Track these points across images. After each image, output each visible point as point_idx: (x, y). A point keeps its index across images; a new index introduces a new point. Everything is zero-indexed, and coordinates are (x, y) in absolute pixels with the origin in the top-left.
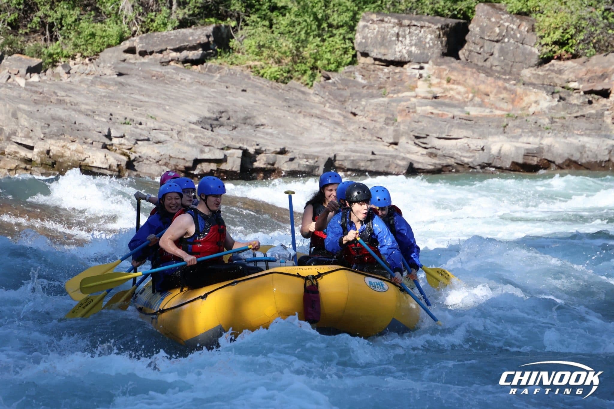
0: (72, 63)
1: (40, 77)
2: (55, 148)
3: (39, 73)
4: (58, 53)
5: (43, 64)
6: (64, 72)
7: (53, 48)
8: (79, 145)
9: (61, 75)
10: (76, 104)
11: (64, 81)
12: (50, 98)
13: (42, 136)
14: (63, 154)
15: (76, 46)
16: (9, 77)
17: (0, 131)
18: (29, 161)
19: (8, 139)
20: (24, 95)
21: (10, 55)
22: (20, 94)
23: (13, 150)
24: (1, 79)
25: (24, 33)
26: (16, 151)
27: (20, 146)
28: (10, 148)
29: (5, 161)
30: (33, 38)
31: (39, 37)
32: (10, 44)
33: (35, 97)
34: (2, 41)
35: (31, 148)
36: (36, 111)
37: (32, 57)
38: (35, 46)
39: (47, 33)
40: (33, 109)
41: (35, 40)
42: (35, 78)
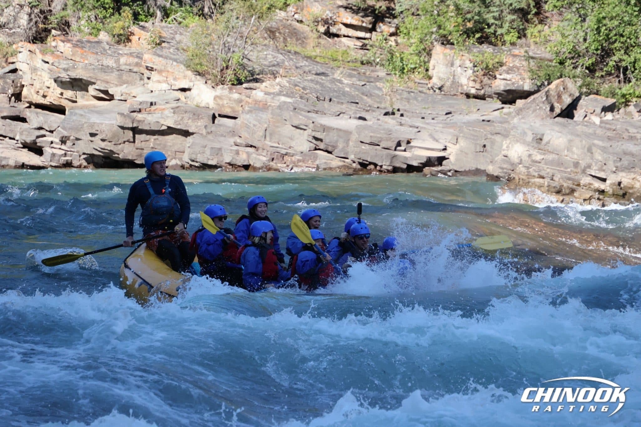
1: (613, 116)
2: (626, 180)
3: (612, 112)
4: (630, 94)
5: (617, 104)
6: (636, 110)
7: (626, 89)
9: (633, 113)
11: (635, 119)
12: (622, 135)
13: (614, 169)
14: (633, 185)
16: (586, 116)
17: (576, 164)
18: (602, 192)
19: (584, 171)
20: (599, 131)
21: (587, 96)
22: (595, 131)
23: (588, 182)
24: (578, 117)
25: (600, 76)
26: (591, 182)
27: (594, 178)
28: (585, 180)
29: (580, 191)
30: (609, 80)
31: (614, 79)
32: (588, 85)
33: (609, 134)
34: (580, 83)
35: (604, 180)
36: (609, 146)
37: (607, 97)
38: (610, 87)
39: (622, 75)
40: (607, 144)
41: (610, 82)
42: (609, 116)
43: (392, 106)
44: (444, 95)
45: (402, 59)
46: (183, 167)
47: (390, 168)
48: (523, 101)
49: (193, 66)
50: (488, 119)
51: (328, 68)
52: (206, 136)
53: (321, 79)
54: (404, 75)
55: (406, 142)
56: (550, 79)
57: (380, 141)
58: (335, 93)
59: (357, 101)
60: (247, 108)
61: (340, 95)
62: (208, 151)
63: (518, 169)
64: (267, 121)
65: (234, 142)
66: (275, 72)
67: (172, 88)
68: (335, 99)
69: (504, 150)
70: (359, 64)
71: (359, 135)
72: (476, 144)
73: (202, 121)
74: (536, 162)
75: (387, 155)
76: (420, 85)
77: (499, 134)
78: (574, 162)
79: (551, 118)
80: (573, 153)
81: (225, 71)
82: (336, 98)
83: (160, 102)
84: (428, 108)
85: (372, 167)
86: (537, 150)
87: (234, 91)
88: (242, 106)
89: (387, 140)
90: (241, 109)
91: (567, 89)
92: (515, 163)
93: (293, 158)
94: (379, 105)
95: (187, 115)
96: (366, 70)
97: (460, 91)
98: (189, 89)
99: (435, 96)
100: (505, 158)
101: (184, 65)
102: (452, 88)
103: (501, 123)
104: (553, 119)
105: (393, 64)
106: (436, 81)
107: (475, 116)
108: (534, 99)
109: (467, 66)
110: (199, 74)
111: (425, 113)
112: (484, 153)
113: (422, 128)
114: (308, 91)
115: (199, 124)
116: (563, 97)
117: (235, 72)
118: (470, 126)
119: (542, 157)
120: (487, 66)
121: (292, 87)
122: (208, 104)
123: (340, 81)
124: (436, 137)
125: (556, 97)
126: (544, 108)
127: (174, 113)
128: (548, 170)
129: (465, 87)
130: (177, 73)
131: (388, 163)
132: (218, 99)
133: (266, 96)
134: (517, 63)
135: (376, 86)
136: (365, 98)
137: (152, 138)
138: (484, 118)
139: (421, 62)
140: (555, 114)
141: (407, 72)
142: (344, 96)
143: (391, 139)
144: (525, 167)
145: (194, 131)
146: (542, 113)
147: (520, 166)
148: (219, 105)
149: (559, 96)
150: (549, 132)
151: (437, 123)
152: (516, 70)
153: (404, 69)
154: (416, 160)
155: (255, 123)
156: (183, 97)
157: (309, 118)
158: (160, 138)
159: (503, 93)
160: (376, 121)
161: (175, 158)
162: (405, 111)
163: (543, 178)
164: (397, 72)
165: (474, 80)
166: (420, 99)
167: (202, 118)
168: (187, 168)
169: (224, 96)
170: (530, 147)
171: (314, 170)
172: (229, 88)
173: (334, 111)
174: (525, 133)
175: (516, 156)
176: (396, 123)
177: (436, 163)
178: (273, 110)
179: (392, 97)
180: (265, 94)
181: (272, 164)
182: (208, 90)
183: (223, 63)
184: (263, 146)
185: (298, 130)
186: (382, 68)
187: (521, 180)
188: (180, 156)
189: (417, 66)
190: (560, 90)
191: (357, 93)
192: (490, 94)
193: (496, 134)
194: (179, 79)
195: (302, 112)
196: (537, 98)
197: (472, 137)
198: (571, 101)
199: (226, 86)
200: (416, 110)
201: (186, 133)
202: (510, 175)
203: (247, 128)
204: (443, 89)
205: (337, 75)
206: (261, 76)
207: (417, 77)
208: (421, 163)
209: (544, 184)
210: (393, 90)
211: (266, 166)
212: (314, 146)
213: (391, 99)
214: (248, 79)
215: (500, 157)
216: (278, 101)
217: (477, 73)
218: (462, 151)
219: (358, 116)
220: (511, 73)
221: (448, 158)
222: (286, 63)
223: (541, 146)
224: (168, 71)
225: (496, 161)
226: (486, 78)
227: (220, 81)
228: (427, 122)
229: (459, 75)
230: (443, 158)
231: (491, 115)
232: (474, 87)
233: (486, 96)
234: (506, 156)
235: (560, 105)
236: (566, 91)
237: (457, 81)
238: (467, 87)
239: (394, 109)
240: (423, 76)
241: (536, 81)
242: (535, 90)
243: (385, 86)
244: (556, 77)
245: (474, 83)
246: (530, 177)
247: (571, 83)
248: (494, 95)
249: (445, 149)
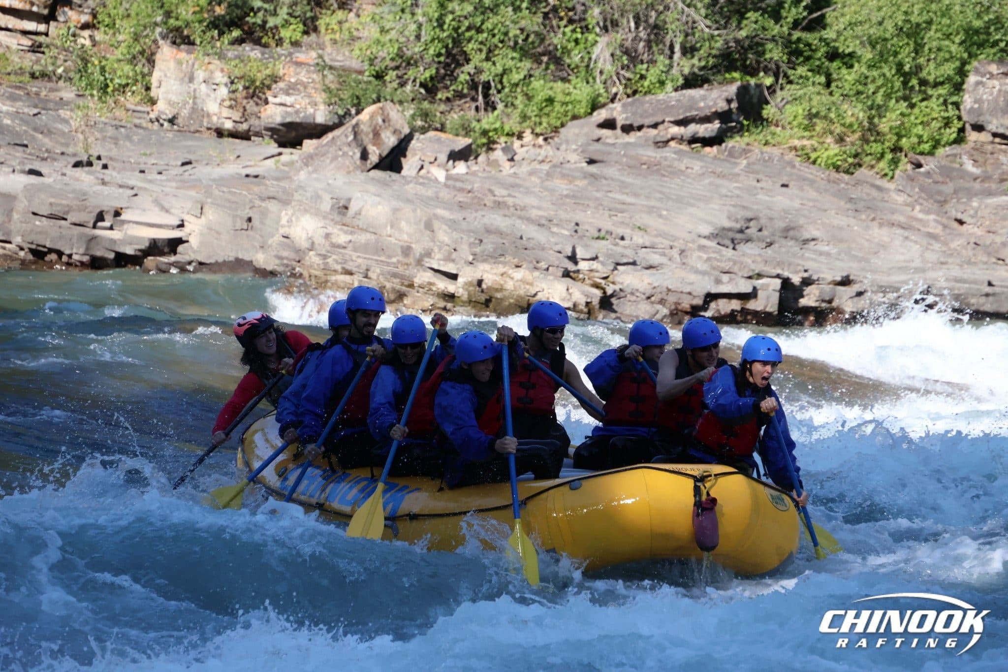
0: (517, 144)
1: (468, 167)
2: (490, 276)
3: (466, 160)
4: (495, 130)
5: (473, 146)
6: (505, 158)
7: (488, 121)
8: (527, 272)
9: (501, 163)
10: (523, 208)
11: (505, 173)
12: (482, 200)
13: (470, 258)
14: (502, 285)
15: (524, 117)
16: (422, 167)
17: (407, 251)
18: (451, 297)
19: (419, 262)
20: (444, 194)
21: (423, 133)
22: (437, 193)
23: (427, 280)
24: (409, 169)
25: (444, 98)
26: (432, 281)
27: (438, 274)
28: (422, 276)
29: (415, 296)
30: (459, 106)
31: (467, 105)
32: (425, 115)
33: (461, 197)
34: (412, 112)
35: (454, 277)
36: (461, 219)
37: (457, 135)
38: (462, 118)
39: (480, 98)
40: (457, 216)
41: (462, 110)
42: (461, 167)
43: (86, 151)
44: (179, 131)
45: (103, 70)
47: (86, 259)
48: (315, 141)
50: (256, 174)
54: (108, 97)
55: (113, 213)
56: (359, 104)
57: (67, 212)
59: (25, 142)
63: (307, 258)
69: (283, 226)
70: (27, 78)
71: (30, 201)
72: (235, 217)
74: (339, 246)
75: (81, 236)
76: (135, 114)
77: (274, 198)
78: (402, 247)
79: (362, 171)
80: (401, 231)
84: (150, 155)
85: (53, 256)
86: (339, 227)
89: (80, 211)
91: (389, 121)
92: (303, 248)
94: (64, 150)
96: (40, 88)
97: (205, 124)
99: (162, 134)
100: (285, 240)
102: (192, 119)
103: (277, 179)
104: (365, 173)
105: (88, 77)
106: (162, 107)
107: (233, 169)
108: (333, 138)
109: (217, 81)
111: (145, 163)
112: (250, 232)
113: (140, 188)
116: (383, 135)
118: (224, 186)
119: (349, 238)
120: (253, 82)
124: (166, 205)
125: (371, 136)
126: (351, 153)
128: (360, 261)
129: (215, 119)
131: (82, 251)
134: (303, 77)
135: (59, 116)
136: (40, 136)
138: (248, 171)
139: (136, 75)
140: (369, 164)
141: (113, 91)
142: (3, 133)
143: (86, 207)
144: (320, 255)
146: (347, 163)
147: (312, 253)
149: (376, 134)
150: (359, 195)
152: (302, 88)
153: (107, 86)
154: (130, 244)
159: (281, 128)
160: (60, 177)
162: (111, 159)
163: (350, 273)
164: (95, 92)
165: (231, 107)
166: (135, 138)
170: (327, 221)
174: (317, 197)
175: (304, 236)
176: (96, 181)
177: (166, 250)
179: (88, 134)
186: (68, 84)
187: (313, 279)
189: (130, 81)
190: (377, 124)
191: (24, 128)
192: (257, 130)
193: (269, 198)
196: (338, 137)
197: (228, 205)
198: (396, 143)
200: (130, 157)
202: (294, 269)
204: (176, 121)
207: (131, 100)
208: (140, 250)
210: (89, 123)
213: (86, 139)
215: (277, 238)
217: (236, 94)
218: (210, 229)
219: (27, 168)
220: (292, 94)
221: (187, 241)
223: (347, 220)
225: (270, 246)
226: (251, 103)
228: (149, 178)
229: (204, 97)
230: (179, 241)
231: (259, 166)
232: (230, 118)
233: (251, 133)
234: (287, 237)
235: (378, 148)
236: (387, 124)
237: (200, 106)
238: (218, 118)
239: (91, 156)
240: (141, 100)
241: (336, 107)
242: (334, 123)
243: (75, 117)
244: (371, 101)
245: (231, 111)
246: (328, 272)
247: (395, 111)
248: (264, 132)
249: (181, 226)
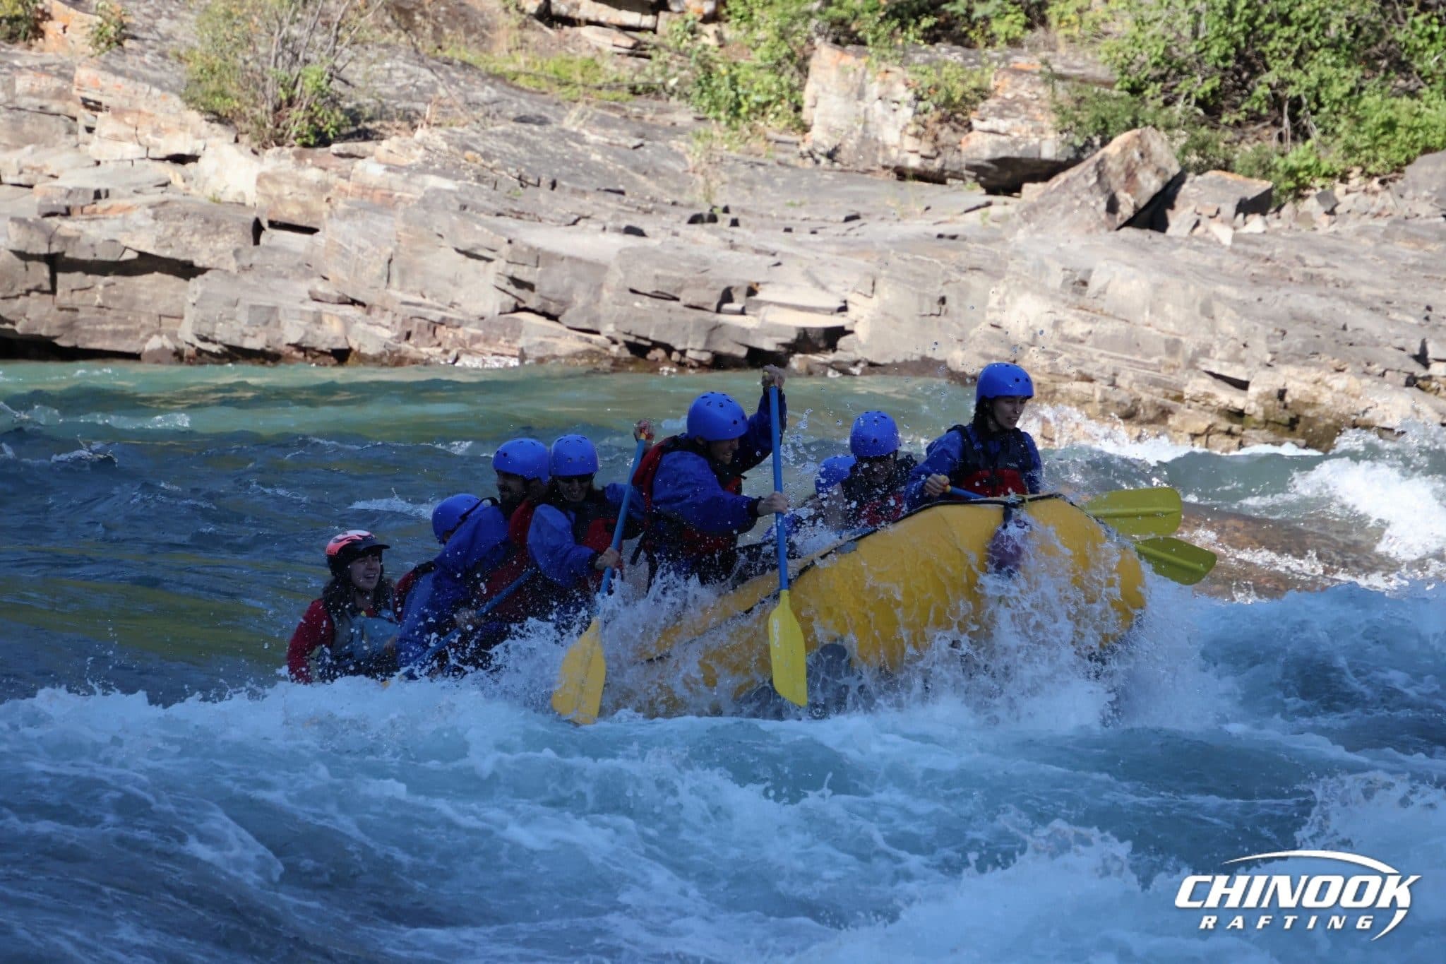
0: (1340, 189)
1: (1266, 223)
2: (1297, 385)
3: (1264, 214)
4: (1308, 168)
5: (1275, 193)
6: (1322, 210)
7: (1298, 155)
8: (1353, 380)
9: (1315, 217)
10: (1348, 285)
11: (1320, 232)
12: (1287, 271)
13: (1268, 358)
14: (1314, 398)
15: (1351, 150)
16: (1197, 224)
17: (1173, 346)
18: (1238, 415)
19: (1192, 364)
20: (1230, 262)
21: (1199, 173)
22: (1219, 261)
23: (1203, 390)
24: (1178, 227)
25: (1232, 122)
26: (1209, 391)
27: (1219, 382)
28: (1195, 385)
29: (1184, 414)
30: (1254, 133)
31: (1267, 132)
32: (1202, 147)
33: (1255, 268)
34: (1183, 141)
35: (1243, 385)
36: (1255, 299)
37: (1251, 176)
38: (1258, 151)
39: (1286, 121)
40: (1250, 295)
41: (1258, 139)
42: (1255, 224)
43: (708, 200)
44: (842, 171)
45: (734, 81)
46: (178, 355)
47: (706, 357)
48: (1040, 186)
49: (204, 100)
50: (953, 233)
51: (548, 102)
52: (236, 277)
53: (533, 133)
54: (741, 122)
55: (745, 290)
56: (1106, 130)
57: (680, 289)
58: (565, 168)
59: (621, 187)
60: (341, 206)
61: (579, 171)
62: (243, 317)
63: (1026, 357)
64: (393, 238)
65: (310, 293)
66: (413, 114)
67: (151, 155)
68: (564, 183)
69: (992, 310)
70: (625, 94)
71: (626, 273)
72: (921, 295)
73: (227, 237)
74: (1074, 340)
75: (698, 324)
76: (779, 146)
77: (978, 269)
78: (1166, 341)
79: (1109, 230)
80: (1165, 317)
81: (283, 112)
82: (569, 178)
83: (120, 190)
84: (801, 205)
85: (659, 354)
86: (1074, 311)
87: (309, 161)
88: (328, 200)
89: (697, 286)
90: (326, 207)
91: (1150, 155)
92: (1020, 343)
93: (460, 333)
94: (676, 198)
95: (187, 224)
96: (643, 108)
97: (880, 160)
98: (194, 158)
99: (818, 175)
100: (994, 330)
101: (181, 96)
102: (861, 153)
103: (984, 241)
104: (1113, 233)
105: (712, 93)
106: (819, 137)
107: (920, 226)
108: (1067, 181)
109: (898, 98)
110: (221, 119)
111: (793, 218)
112: (943, 319)
113: (785, 254)
114: (496, 162)
115: (220, 245)
116: (1140, 177)
117: (310, 113)
118: (907, 251)
119: (1088, 327)
120: (949, 99)
121: (457, 151)
122: (242, 194)
123: (578, 138)
124: (822, 279)
125: (1123, 177)
126: (1093, 203)
127: (155, 217)
128: (1103, 361)
129: (894, 152)
130: (161, 115)
131: (700, 345)
132: (266, 182)
133: (391, 175)
134: (1024, 91)
135: (670, 149)
136: (642, 179)
137: (101, 282)
138: (941, 229)
139: (782, 89)
140: (1119, 219)
141: (748, 113)
142: (589, 174)
143: (708, 282)
144: (1045, 352)
145: (207, 264)
146: (1087, 217)
147: (1033, 350)
148: (270, 197)
149: (1131, 175)
150: (1104, 264)
151: (825, 242)
152: (1022, 108)
153: (739, 105)
154: (770, 335)
155: (364, 243)
156: (178, 176)
157: (498, 230)
158: (121, 281)
159: (991, 165)
160: (669, 238)
161: (159, 333)
162: (744, 211)
163: (1091, 380)
164: (722, 114)
165: (917, 135)
166: (779, 181)
167: (227, 231)
168: (189, 357)
169: (284, 174)
170: (1057, 303)
171: (514, 362)
172: (295, 154)
173: (564, 212)
174: (1043, 268)
175: (1022, 327)
176: (722, 244)
177: (822, 344)
178: (407, 209)
179: (711, 176)
180: (388, 170)
181: (406, 346)
182: (242, 158)
183: (281, 90)
184: (383, 301)
185: (472, 262)
186: (683, 102)
188: (171, 328)
189: (772, 97)
190: (1132, 160)
191: (620, 166)
192: (956, 168)
193: (972, 269)
194: (167, 130)
195: (482, 216)
196: (1074, 179)
197: (912, 279)
198: (1159, 187)
199: (287, 150)
200: (771, 209)
201: (187, 270)
203: (344, 255)
204: (838, 156)
205: (571, 122)
206: (378, 123)
207: (773, 125)
208: (784, 345)
209: (1093, 395)
210: (713, 160)
211: (392, 353)
212: (513, 301)
213: (708, 182)
214: (344, 131)
215: (984, 327)
216: (421, 186)
217: (925, 116)
219: (623, 225)
220: (1008, 117)
221: (851, 332)
222: (442, 92)
223: (1085, 301)
224: (140, 112)
225: (973, 339)
226: (947, 129)
227: (271, 136)
228: (799, 239)
229: (879, 121)
230: (840, 332)
231: (958, 222)
232: (916, 152)
233: (947, 174)
234: (997, 327)
235: (1133, 196)
236: (1146, 160)
237: (873, 135)
238: (899, 152)
239: (715, 207)
240: (789, 125)
241: (1072, 135)
242: (1068, 159)
243: (692, 150)
244: (1123, 125)
245: (917, 141)
246: (1057, 378)
247: (1159, 140)
248: (965, 172)
249: (843, 309)
